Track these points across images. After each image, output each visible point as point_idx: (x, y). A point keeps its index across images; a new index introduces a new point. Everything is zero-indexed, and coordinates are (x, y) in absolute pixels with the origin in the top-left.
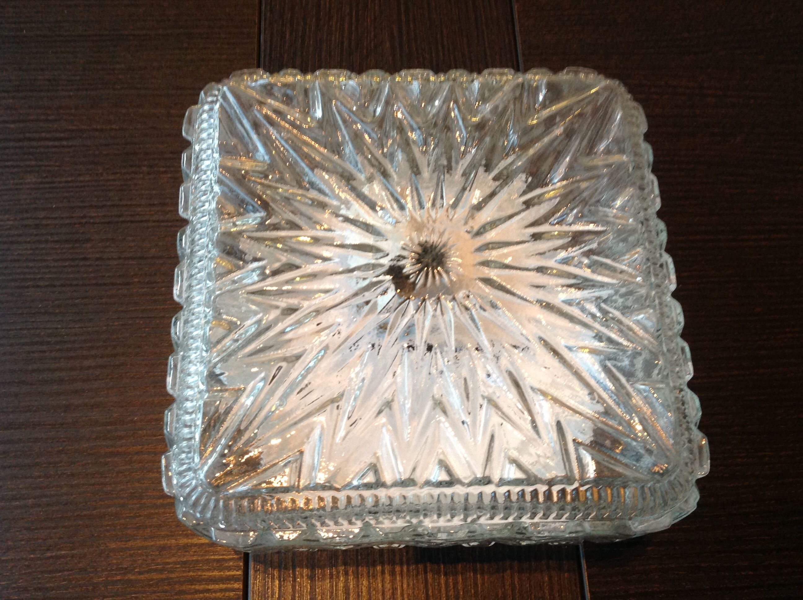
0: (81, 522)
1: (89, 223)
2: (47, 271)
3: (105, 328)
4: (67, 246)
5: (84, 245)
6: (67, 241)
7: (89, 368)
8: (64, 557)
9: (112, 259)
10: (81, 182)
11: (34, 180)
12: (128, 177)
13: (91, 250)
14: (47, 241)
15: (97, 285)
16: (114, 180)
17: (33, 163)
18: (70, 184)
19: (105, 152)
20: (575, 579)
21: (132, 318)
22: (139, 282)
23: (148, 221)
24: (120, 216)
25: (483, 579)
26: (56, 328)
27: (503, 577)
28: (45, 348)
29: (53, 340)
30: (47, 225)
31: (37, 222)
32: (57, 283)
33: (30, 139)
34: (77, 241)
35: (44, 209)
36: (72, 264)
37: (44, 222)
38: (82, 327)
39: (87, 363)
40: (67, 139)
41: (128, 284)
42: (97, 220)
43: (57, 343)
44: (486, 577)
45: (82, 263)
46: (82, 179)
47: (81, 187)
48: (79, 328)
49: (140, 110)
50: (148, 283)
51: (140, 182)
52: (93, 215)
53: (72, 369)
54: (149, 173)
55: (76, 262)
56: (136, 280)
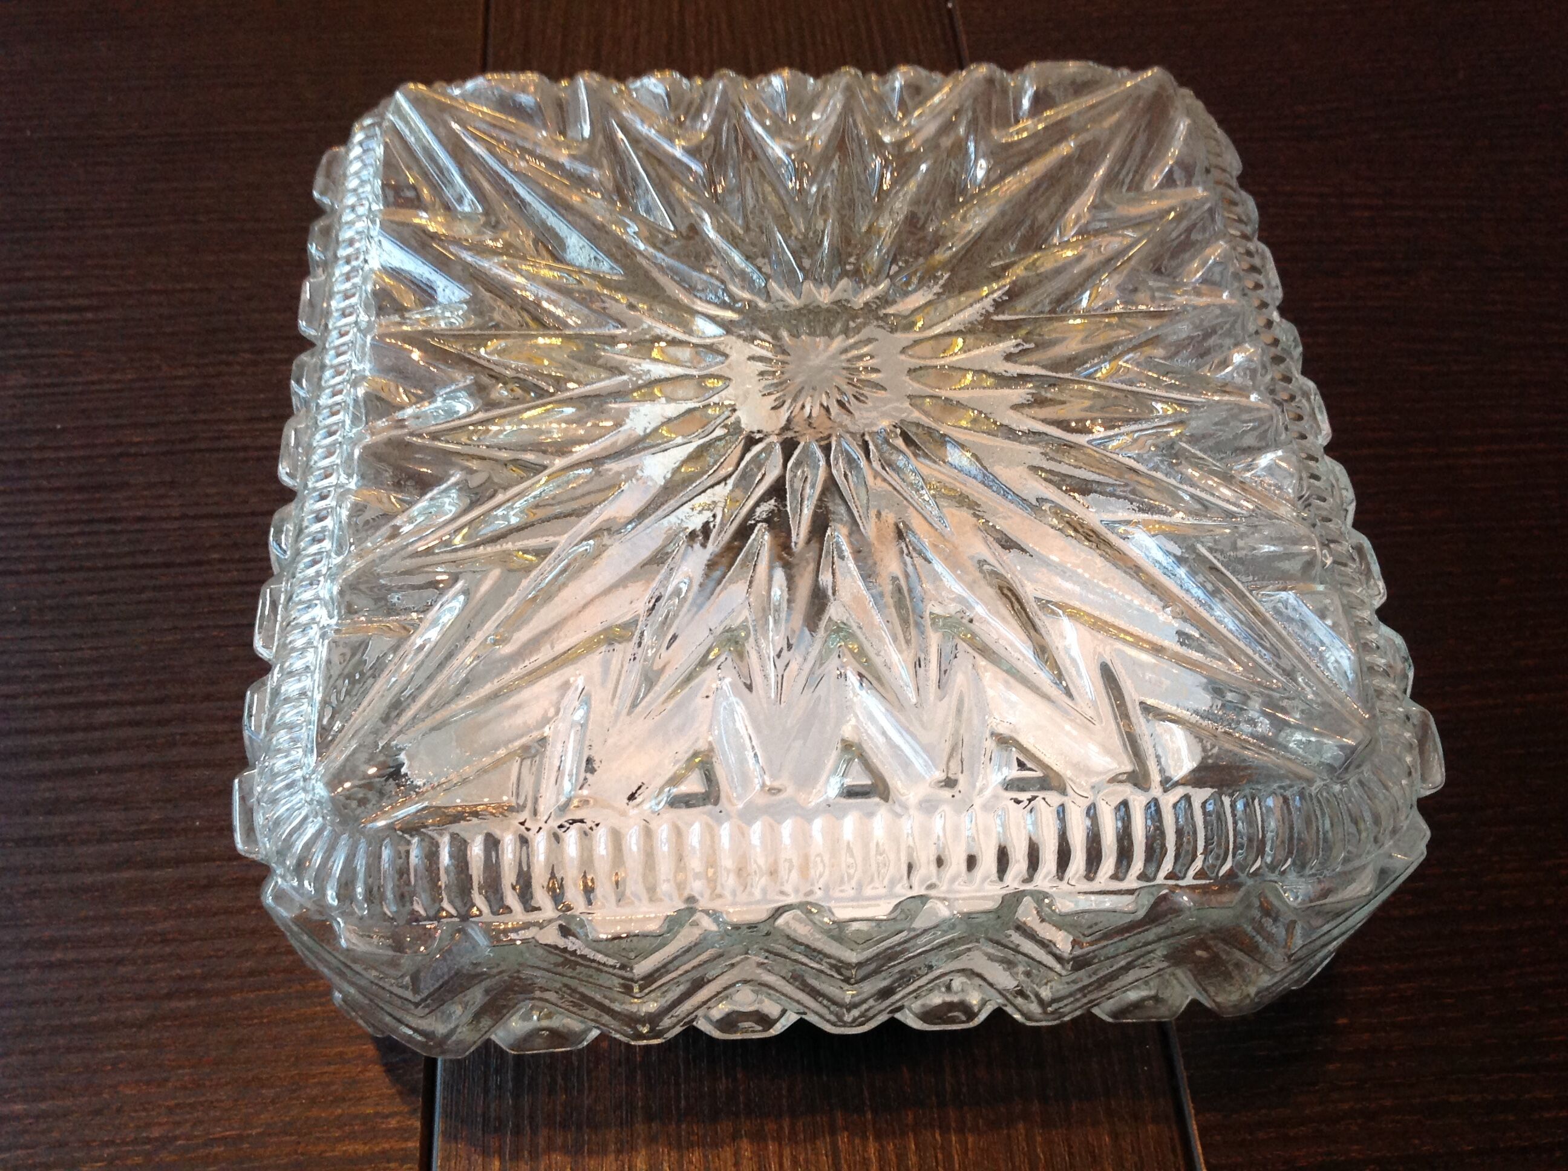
0: (61, 1041)
1: (128, 455)
2: (34, 543)
3: (144, 648)
4: (77, 497)
5: (114, 496)
6: (80, 489)
7: (104, 726)
8: (17, 1117)
9: (169, 518)
10: (117, 382)
11: (24, 381)
12: (211, 370)
13: (125, 504)
14: (38, 490)
15: (135, 566)
16: (182, 378)
17: (25, 351)
18: (93, 388)
19: (169, 330)
20: (1172, 1139)
21: (200, 627)
22: (222, 561)
23: (245, 448)
24: (190, 440)
25: (964, 1143)
26: (45, 651)
27: (1009, 1136)
28: (16, 688)
29: (33, 673)
30: (41, 461)
31: (20, 456)
32: (50, 565)
33: (22, 311)
34: (98, 488)
35: (37, 432)
36: (87, 529)
37: (36, 455)
38: (96, 649)
39: (102, 716)
40: (96, 309)
41: (199, 563)
42: (145, 450)
43: (44, 678)
44: (970, 1140)
45: (106, 527)
46: (117, 376)
47: (118, 391)
48: (91, 649)
49: (242, 256)
50: (239, 561)
51: (234, 380)
52: (136, 439)
53: (71, 729)
54: (255, 363)
55: (95, 527)
56: (216, 556)
